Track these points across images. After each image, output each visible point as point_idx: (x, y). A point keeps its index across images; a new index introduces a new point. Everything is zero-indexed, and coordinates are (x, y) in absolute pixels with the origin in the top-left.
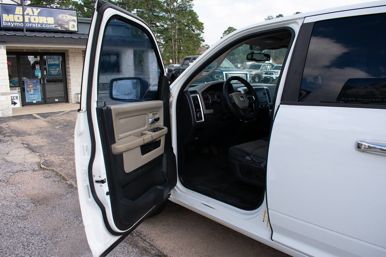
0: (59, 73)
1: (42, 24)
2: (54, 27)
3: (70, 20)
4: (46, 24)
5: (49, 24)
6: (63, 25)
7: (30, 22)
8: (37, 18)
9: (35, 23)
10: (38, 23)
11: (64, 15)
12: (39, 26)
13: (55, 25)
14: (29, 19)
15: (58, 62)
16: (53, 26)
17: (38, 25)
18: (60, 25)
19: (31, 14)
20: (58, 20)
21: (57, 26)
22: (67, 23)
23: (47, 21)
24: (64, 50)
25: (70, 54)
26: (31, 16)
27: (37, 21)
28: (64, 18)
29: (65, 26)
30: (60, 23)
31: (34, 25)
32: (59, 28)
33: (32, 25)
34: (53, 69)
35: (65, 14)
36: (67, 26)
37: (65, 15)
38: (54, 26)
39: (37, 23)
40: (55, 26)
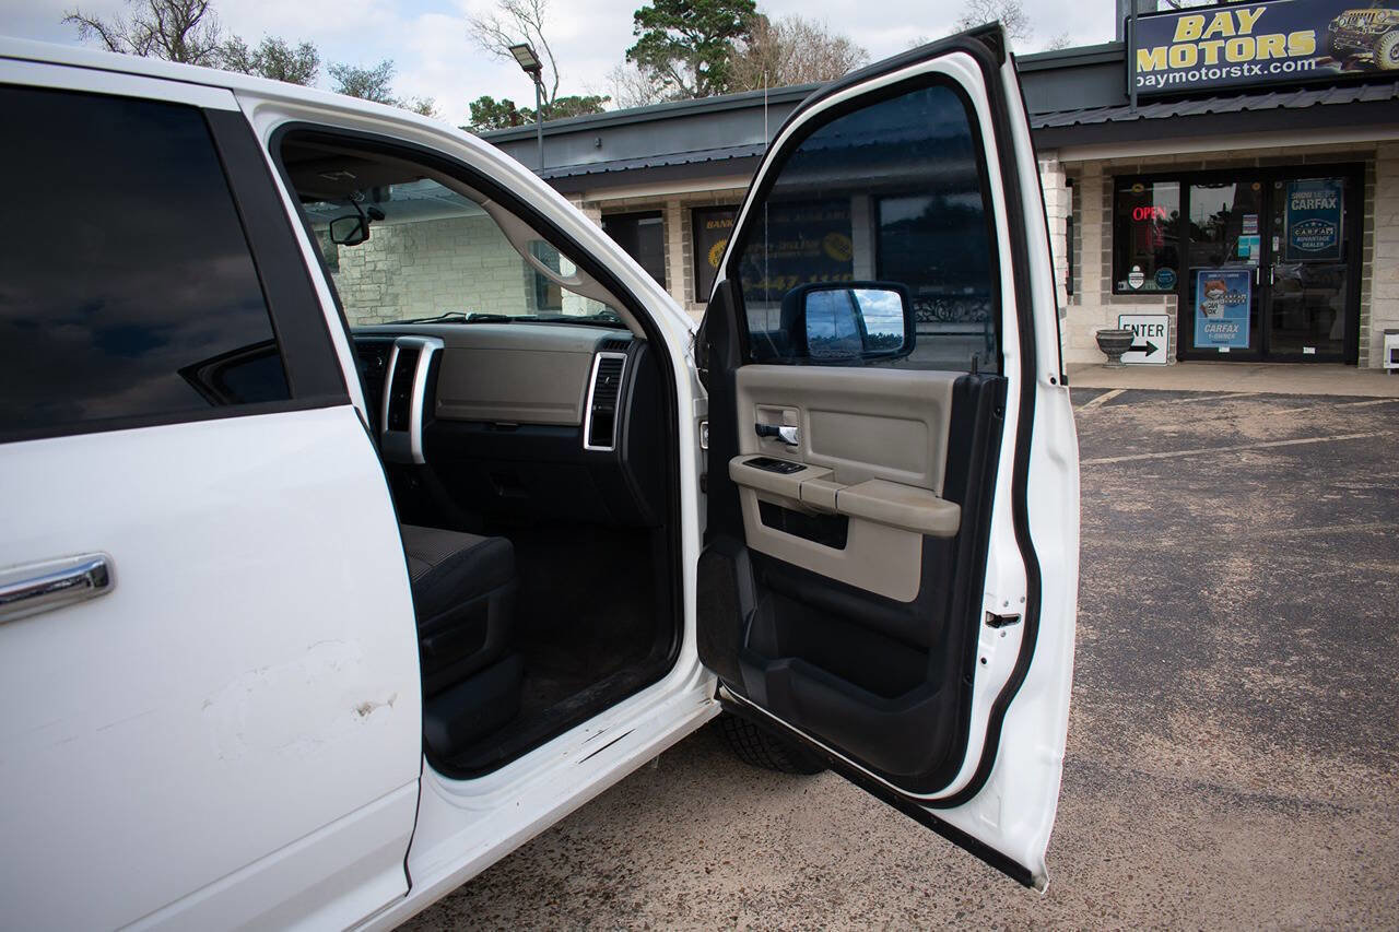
0: (1335, 244)
1: (1265, 64)
2: (1313, 67)
3: (1385, 27)
4: (1282, 61)
5: (1295, 59)
6: (1353, 51)
7: (1223, 62)
8: (1248, 43)
9: (1241, 64)
10: (1253, 62)
11: (1361, 12)
12: (1256, 70)
13: (1319, 59)
14: (1221, 51)
15: (1333, 202)
16: (1310, 64)
17: (1250, 70)
18: (1343, 56)
19: (1229, 30)
20: (1333, 36)
21: (1328, 61)
22: (1374, 42)
23: (1286, 49)
24: (1355, 154)
25: (1379, 169)
26: (1226, 39)
27: (1247, 56)
28: (1361, 23)
29: (1364, 55)
30: (1338, 45)
31: (1236, 72)
32: (1337, 68)
33: (1228, 73)
34: (1310, 231)
35: (1367, 8)
36: (1371, 55)
37: (1364, 12)
38: (1313, 62)
39: (1250, 63)
40: (1317, 64)
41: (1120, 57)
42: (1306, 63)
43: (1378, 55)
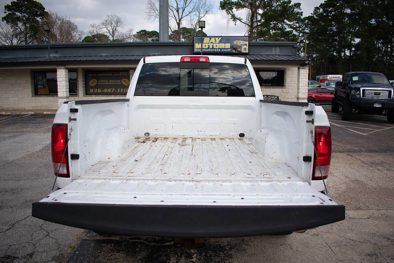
1: (221, 49)
3: (243, 44)
4: (224, 49)
5: (227, 49)
6: (237, 48)
7: (213, 48)
8: (218, 45)
9: (216, 49)
10: (219, 48)
12: (219, 50)
14: (213, 46)
17: (218, 50)
18: (235, 49)
19: (214, 42)
20: (233, 45)
21: (232, 50)
22: (240, 47)
23: (225, 47)
26: (214, 43)
27: (218, 47)
28: (238, 43)
30: (234, 47)
31: (215, 50)
32: (234, 51)
33: (214, 50)
35: (239, 41)
36: (240, 49)
39: (218, 49)
40: (230, 50)
41: (192, 44)
42: (228, 50)
43: (241, 50)
